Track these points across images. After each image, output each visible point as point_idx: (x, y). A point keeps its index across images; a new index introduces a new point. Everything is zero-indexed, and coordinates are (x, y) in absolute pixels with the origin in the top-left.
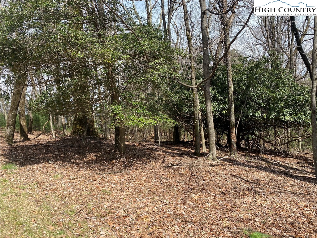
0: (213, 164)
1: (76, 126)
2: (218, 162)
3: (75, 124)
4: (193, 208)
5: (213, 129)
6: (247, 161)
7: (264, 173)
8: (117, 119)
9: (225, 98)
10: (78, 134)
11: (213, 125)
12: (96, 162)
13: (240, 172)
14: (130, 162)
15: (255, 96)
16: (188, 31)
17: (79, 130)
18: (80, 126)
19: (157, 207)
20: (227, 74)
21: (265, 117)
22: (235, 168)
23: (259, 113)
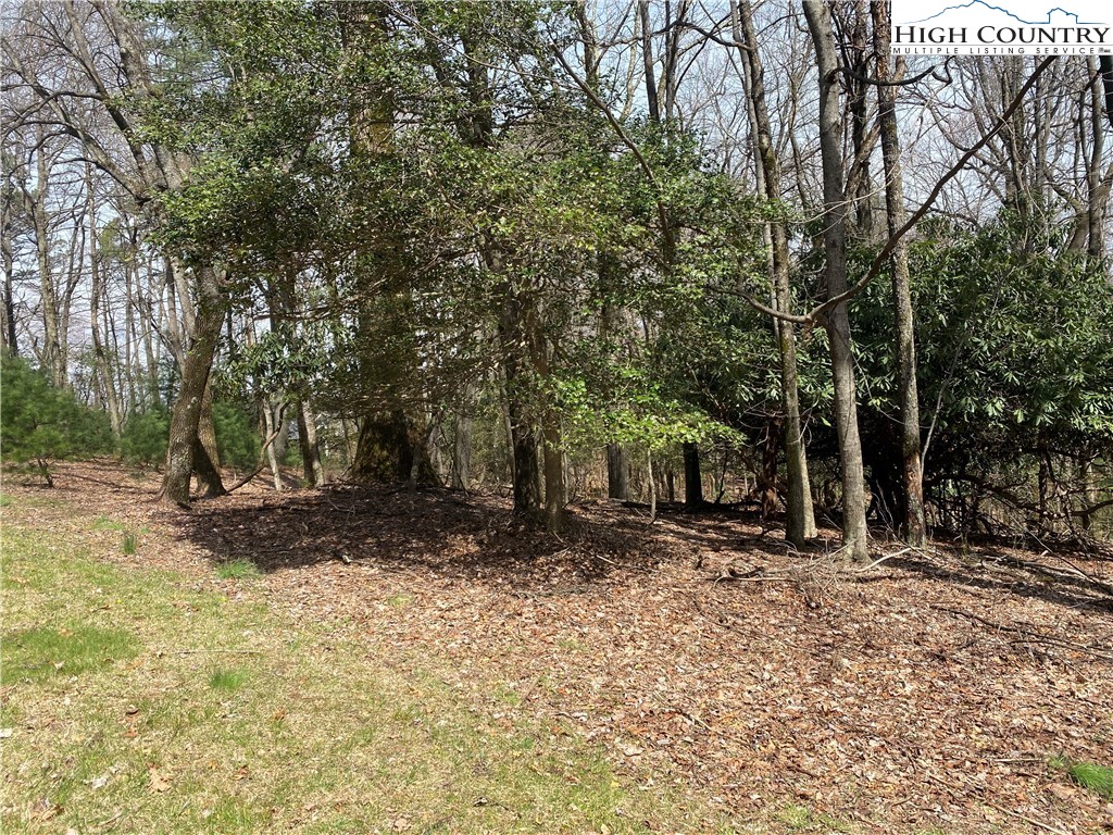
0: (860, 575)
1: (370, 449)
2: (872, 568)
3: (367, 442)
4: (862, 698)
5: (859, 459)
6: (966, 568)
7: (1040, 605)
8: (575, 422)
9: (878, 354)
10: (376, 475)
11: (859, 446)
12: (484, 559)
13: (959, 600)
14: (595, 563)
15: (986, 348)
16: (764, 136)
17: (380, 463)
18: (382, 448)
19: (750, 692)
20: (894, 275)
21: (1020, 419)
22: (938, 588)
23: (998, 405)
